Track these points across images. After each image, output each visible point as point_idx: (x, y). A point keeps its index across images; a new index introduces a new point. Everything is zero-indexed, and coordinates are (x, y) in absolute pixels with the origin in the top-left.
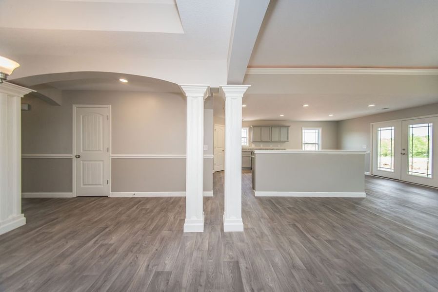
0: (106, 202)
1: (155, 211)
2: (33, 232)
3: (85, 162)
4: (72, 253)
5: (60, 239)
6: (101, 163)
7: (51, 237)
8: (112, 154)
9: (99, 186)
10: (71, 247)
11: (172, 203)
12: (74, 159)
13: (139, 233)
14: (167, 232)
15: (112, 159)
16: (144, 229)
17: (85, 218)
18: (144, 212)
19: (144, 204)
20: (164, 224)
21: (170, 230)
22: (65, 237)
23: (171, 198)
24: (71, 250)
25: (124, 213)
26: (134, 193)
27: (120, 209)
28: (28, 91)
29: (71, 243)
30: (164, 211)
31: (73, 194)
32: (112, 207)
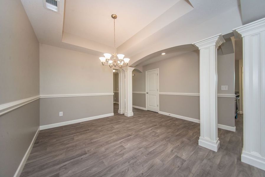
0: (157, 115)
1: (180, 126)
2: (135, 119)
3: (150, 96)
4: (144, 130)
5: (141, 124)
6: (155, 96)
7: (139, 122)
8: (159, 92)
9: (154, 107)
10: (144, 128)
11: (193, 126)
12: (146, 94)
13: (170, 133)
14: (186, 140)
15: (159, 95)
16: (173, 133)
17: (149, 119)
18: (174, 125)
19: (174, 121)
20: (185, 135)
21: (189, 140)
22: (142, 123)
23: (192, 122)
24: (144, 129)
25: (164, 122)
26: (170, 114)
27: (163, 120)
28: (133, 69)
29: (144, 126)
30: (186, 128)
31: (146, 109)
32: (159, 118)
